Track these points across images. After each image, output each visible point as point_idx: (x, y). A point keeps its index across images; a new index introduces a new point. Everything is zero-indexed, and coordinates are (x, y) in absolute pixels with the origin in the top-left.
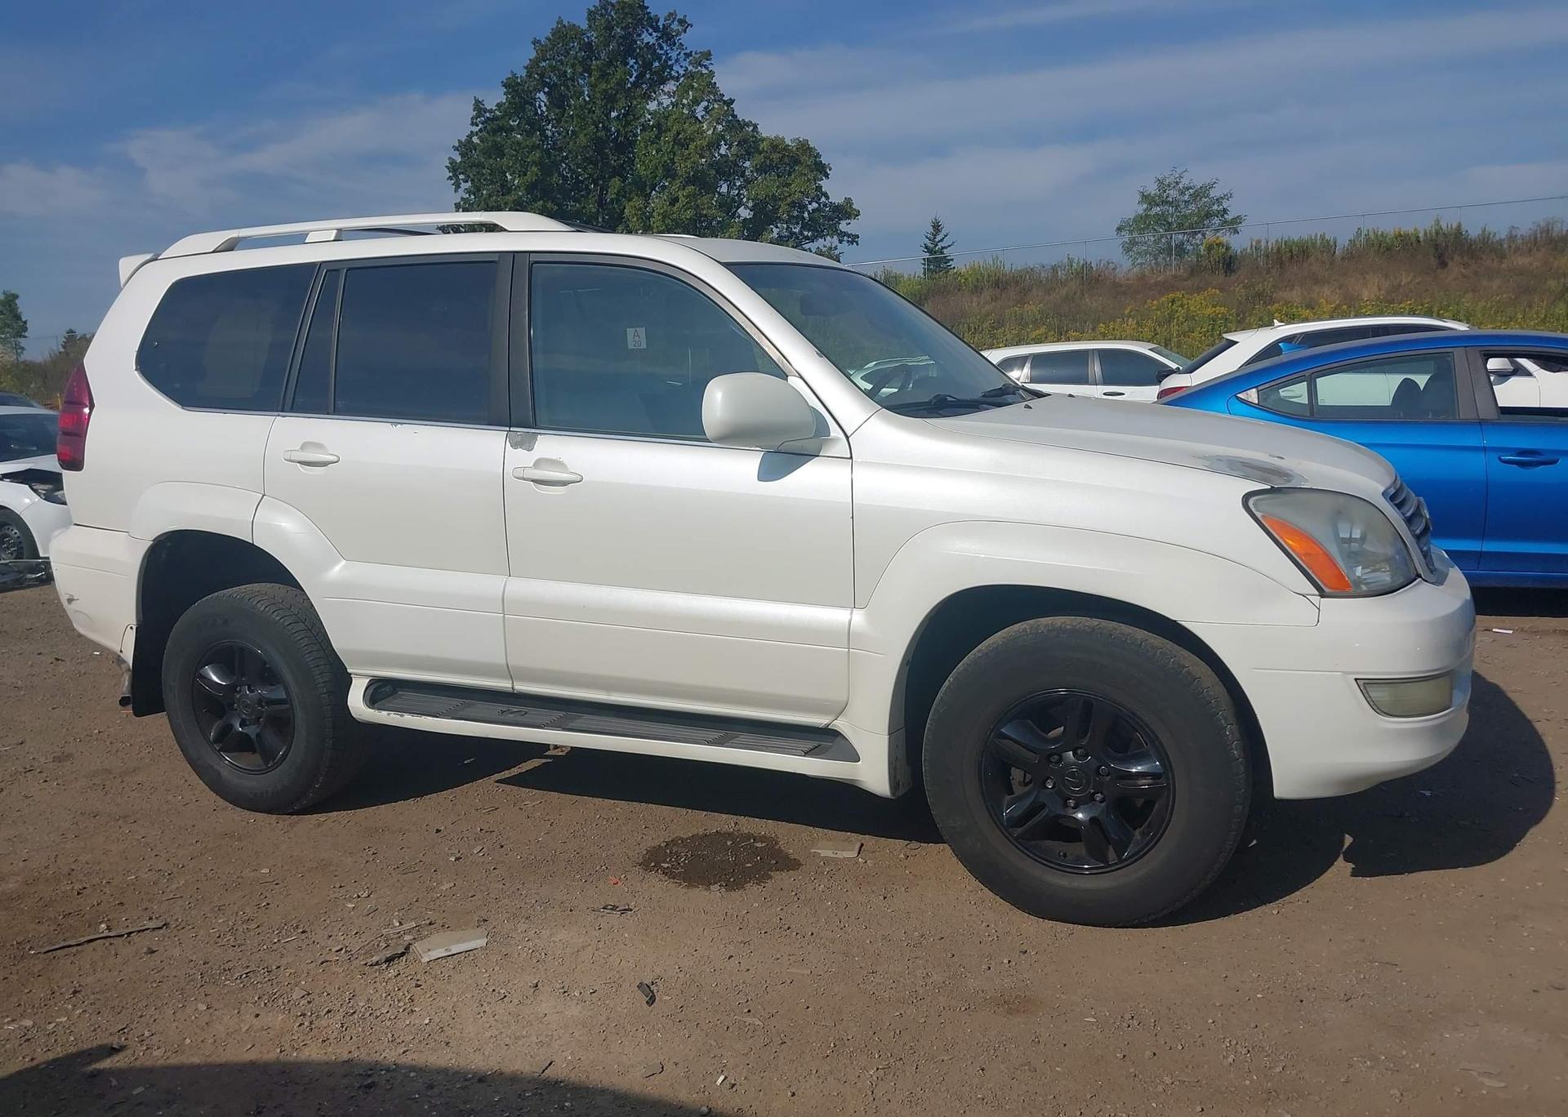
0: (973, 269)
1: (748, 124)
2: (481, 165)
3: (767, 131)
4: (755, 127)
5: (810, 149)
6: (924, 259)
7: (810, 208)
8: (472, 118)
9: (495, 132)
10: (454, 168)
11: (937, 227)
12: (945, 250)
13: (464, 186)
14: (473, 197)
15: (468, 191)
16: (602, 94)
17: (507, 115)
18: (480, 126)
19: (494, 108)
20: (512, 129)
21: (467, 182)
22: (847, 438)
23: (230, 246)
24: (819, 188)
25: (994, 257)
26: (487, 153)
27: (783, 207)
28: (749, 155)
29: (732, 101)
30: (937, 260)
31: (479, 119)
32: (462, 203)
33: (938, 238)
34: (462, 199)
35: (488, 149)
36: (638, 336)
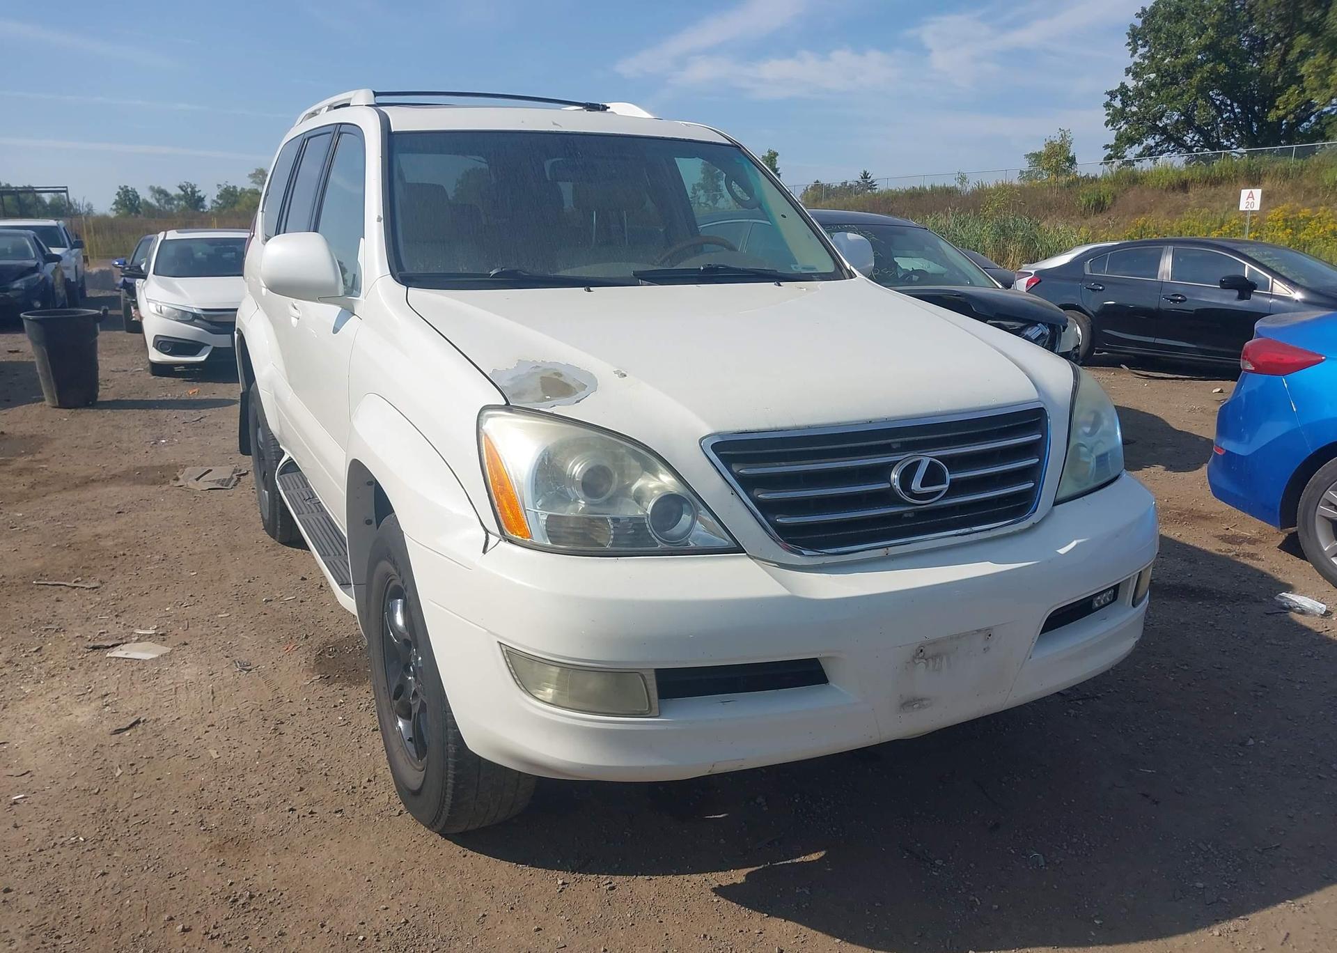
2: (1159, 30)
10: (1134, 34)
13: (1141, 51)
14: (1146, 62)
15: (1143, 57)
21: (1145, 46)
26: (1167, 18)
32: (1134, 67)
34: (1135, 63)
35: (1170, 13)
36: (1253, 197)
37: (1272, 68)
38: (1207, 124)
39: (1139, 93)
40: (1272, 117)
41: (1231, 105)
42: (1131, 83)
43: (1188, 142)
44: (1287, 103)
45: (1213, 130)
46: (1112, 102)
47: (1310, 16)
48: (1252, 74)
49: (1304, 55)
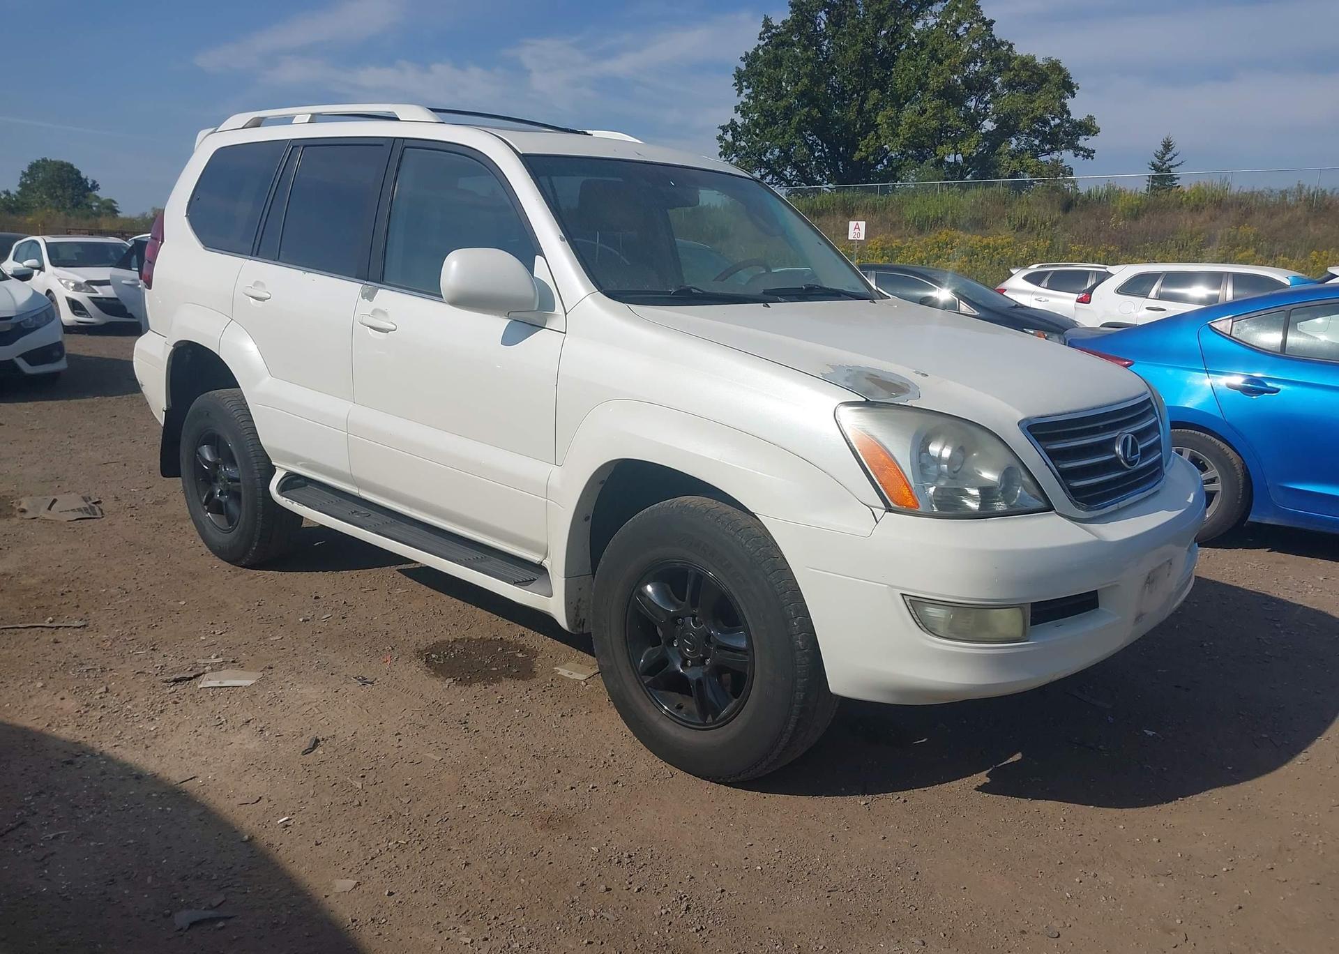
0: (1198, 188)
1: (1002, 43)
2: (761, 74)
3: (1020, 50)
4: (1011, 46)
5: (1061, 70)
6: (1149, 176)
7: (1052, 123)
8: (760, 34)
9: (777, 47)
10: (740, 76)
11: (1168, 146)
12: (1172, 169)
13: (746, 91)
14: (751, 101)
15: (748, 97)
16: (874, 14)
17: (790, 31)
18: (767, 40)
19: (780, 25)
20: (793, 44)
21: (749, 88)
22: (566, 314)
23: (257, 123)
24: (1064, 106)
25: (1223, 178)
26: (767, 64)
27: (1024, 123)
28: (1000, 71)
29: (992, 22)
30: (1162, 178)
31: (766, 35)
32: (741, 106)
33: (1167, 157)
34: (742, 103)
35: (770, 60)
36: (859, 228)
37: (852, 115)
38: (802, 161)
39: (747, 130)
40: (857, 156)
41: (822, 146)
42: (739, 120)
43: (788, 176)
44: (867, 147)
45: (806, 166)
46: (725, 136)
47: (878, 74)
48: (837, 120)
49: (876, 108)
